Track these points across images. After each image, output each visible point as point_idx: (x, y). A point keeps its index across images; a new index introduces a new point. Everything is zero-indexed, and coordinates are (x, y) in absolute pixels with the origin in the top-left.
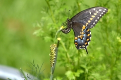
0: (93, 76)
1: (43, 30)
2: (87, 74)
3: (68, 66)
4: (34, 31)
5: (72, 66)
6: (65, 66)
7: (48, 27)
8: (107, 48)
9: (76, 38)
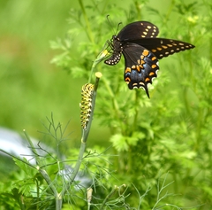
0: (163, 144)
1: (69, 55)
2: (151, 139)
3: (115, 126)
4: (52, 57)
5: (123, 124)
6: (110, 126)
7: (79, 49)
8: (190, 90)
9: (129, 69)
